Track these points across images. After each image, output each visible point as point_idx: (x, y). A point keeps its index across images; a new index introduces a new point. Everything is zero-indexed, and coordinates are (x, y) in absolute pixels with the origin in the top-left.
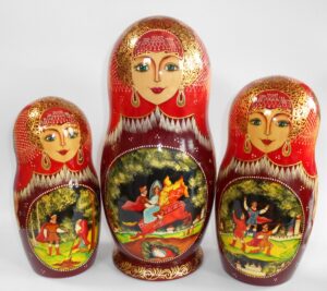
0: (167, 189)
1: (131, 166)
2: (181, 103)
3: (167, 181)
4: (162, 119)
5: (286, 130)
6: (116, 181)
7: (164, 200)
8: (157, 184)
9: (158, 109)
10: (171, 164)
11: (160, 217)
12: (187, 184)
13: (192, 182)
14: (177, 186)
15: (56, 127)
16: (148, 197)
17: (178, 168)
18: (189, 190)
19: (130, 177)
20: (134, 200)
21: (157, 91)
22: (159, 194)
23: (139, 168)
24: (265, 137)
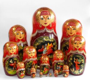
0: (48, 46)
1: (40, 41)
2: (51, 26)
3: (48, 44)
4: (47, 30)
5: (75, 30)
6: (36, 45)
7: (48, 48)
8: (46, 45)
9: (46, 28)
10: (49, 40)
11: (47, 53)
12: (53, 44)
13: (54, 44)
14: (51, 45)
15: (19, 32)
16: (44, 48)
17: (51, 41)
18: (53, 46)
19: (40, 43)
20: (41, 49)
21: (46, 24)
22: (47, 47)
23: (42, 41)
24: (71, 32)
